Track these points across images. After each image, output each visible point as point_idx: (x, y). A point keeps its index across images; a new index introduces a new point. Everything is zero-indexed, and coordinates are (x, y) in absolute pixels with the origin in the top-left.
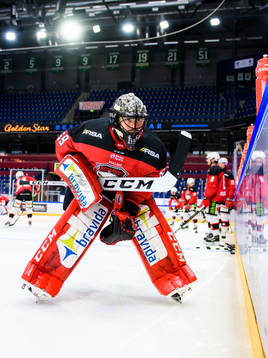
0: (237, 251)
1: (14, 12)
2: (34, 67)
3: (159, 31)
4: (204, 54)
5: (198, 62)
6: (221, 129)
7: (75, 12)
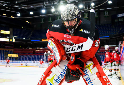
0: (121, 79)
1: (44, 4)
2: (51, 21)
3: (91, 6)
4: (107, 13)
5: (105, 16)
6: (114, 38)
7: (63, 2)
